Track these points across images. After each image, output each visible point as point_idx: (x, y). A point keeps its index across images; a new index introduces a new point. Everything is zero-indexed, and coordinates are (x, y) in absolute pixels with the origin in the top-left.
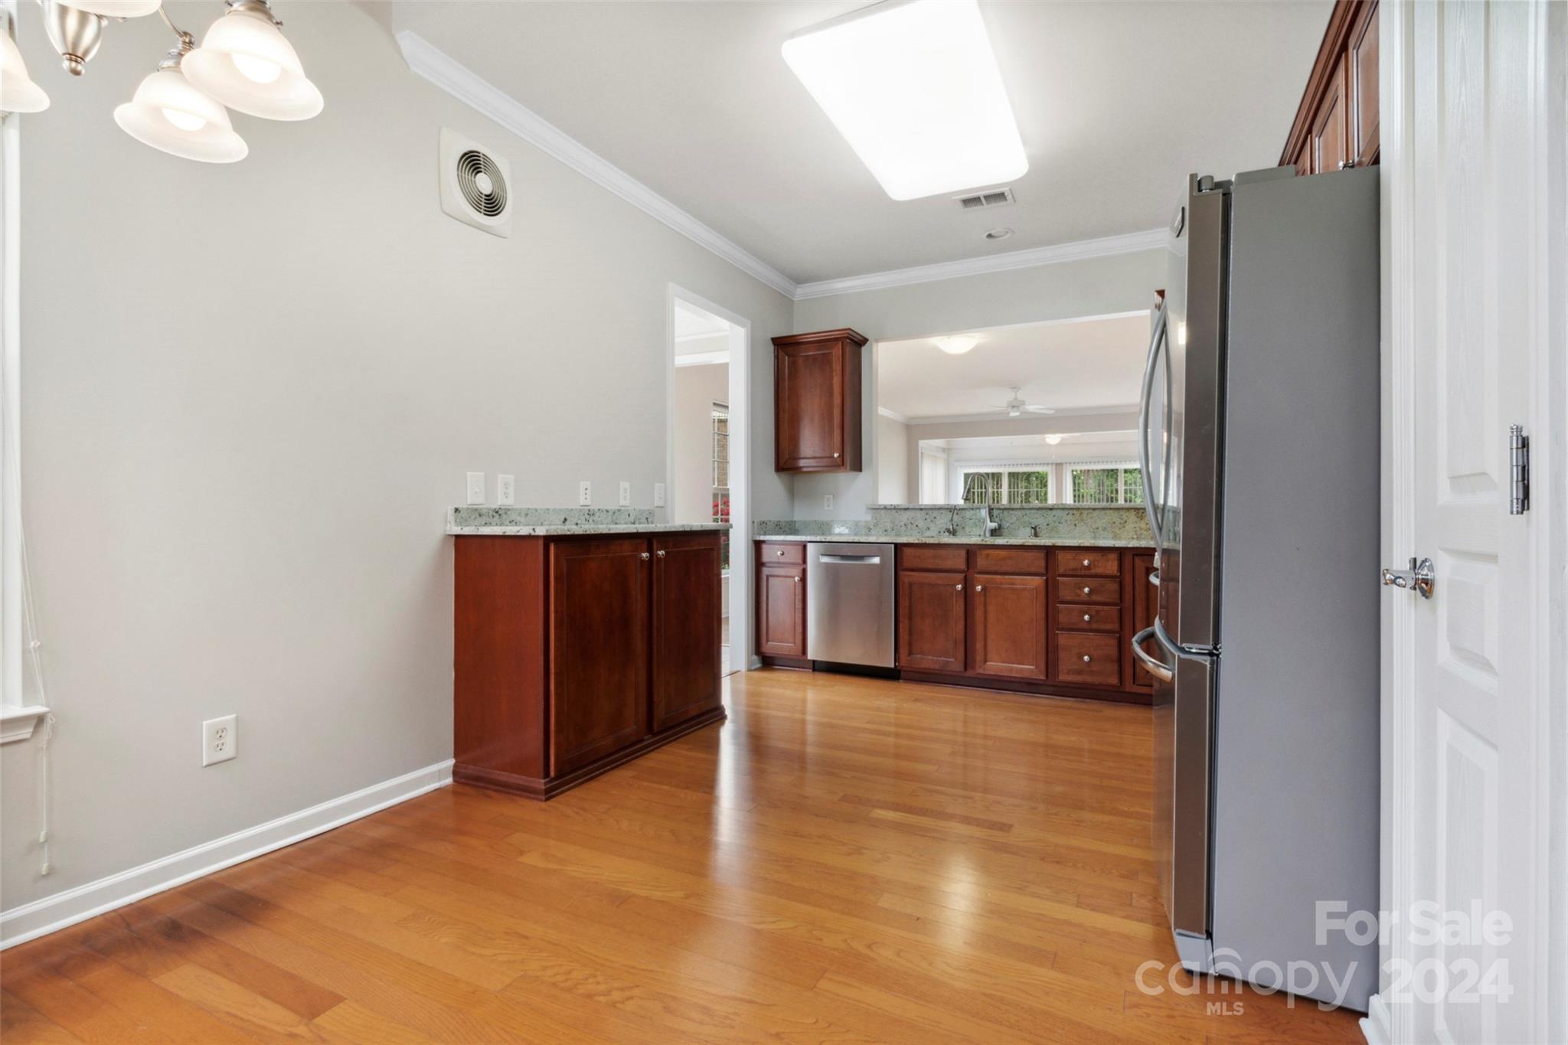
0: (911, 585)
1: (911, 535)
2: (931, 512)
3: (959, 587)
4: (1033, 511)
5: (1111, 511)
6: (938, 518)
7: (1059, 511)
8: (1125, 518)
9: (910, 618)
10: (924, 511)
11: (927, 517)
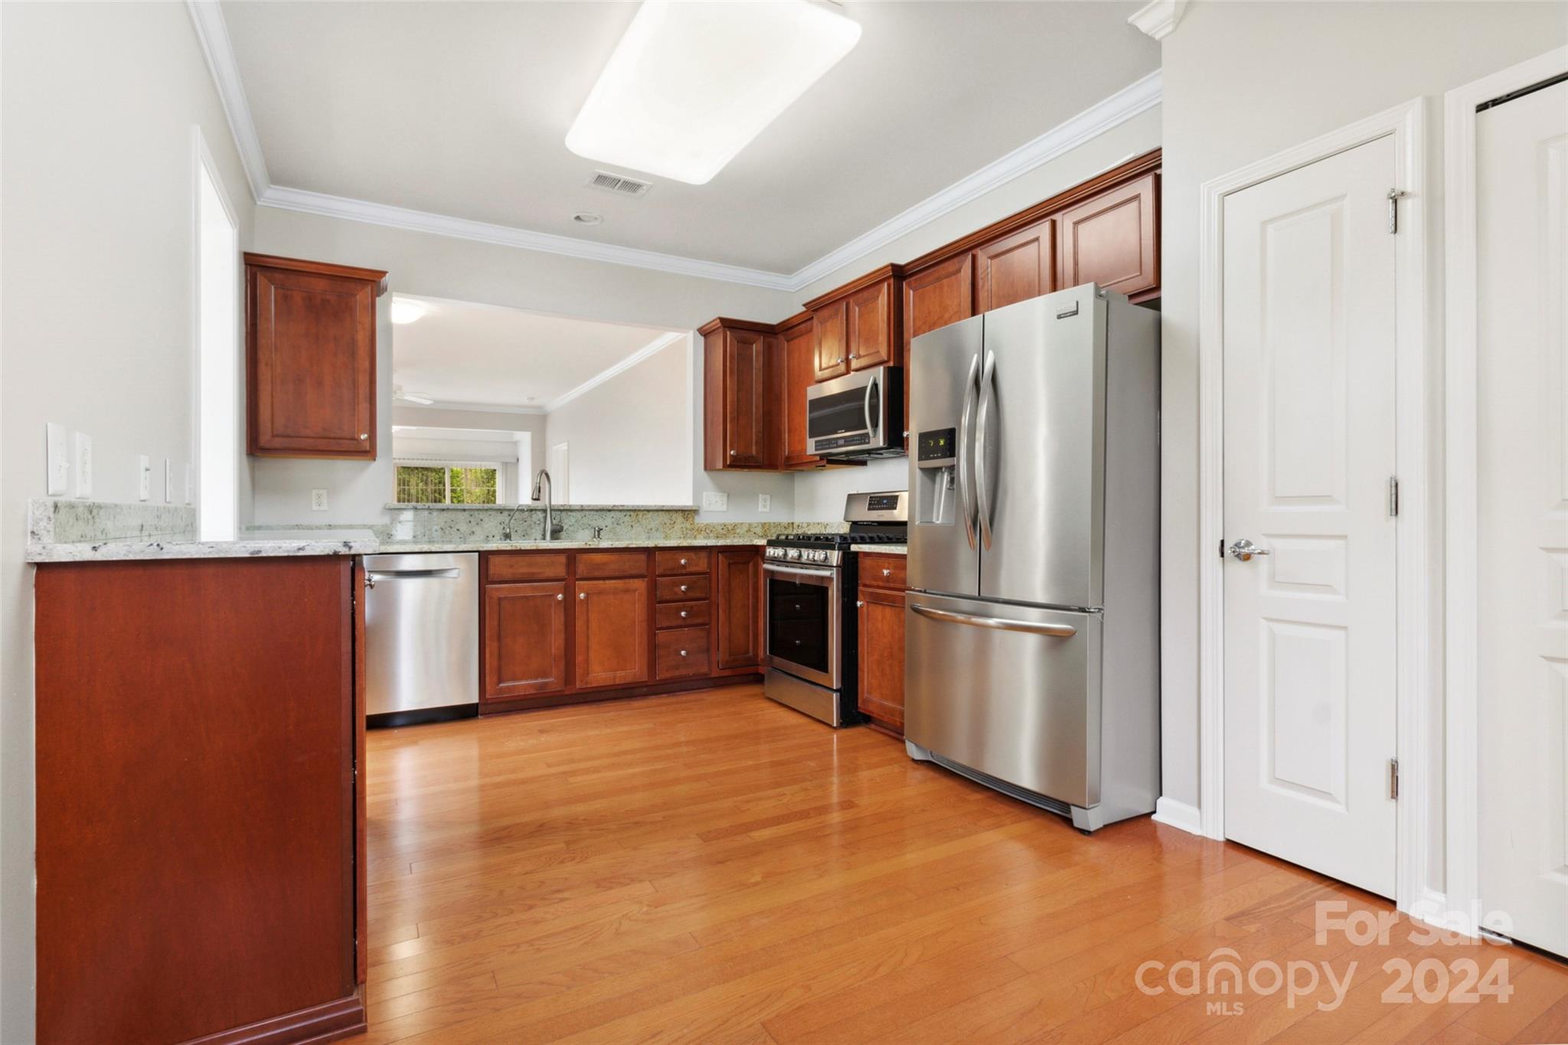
0: (500, 599)
1: (451, 542)
2: (476, 513)
3: (560, 597)
4: (592, 513)
5: (663, 513)
6: (486, 520)
7: (617, 512)
8: (674, 520)
9: (499, 638)
10: (467, 513)
11: (472, 519)
